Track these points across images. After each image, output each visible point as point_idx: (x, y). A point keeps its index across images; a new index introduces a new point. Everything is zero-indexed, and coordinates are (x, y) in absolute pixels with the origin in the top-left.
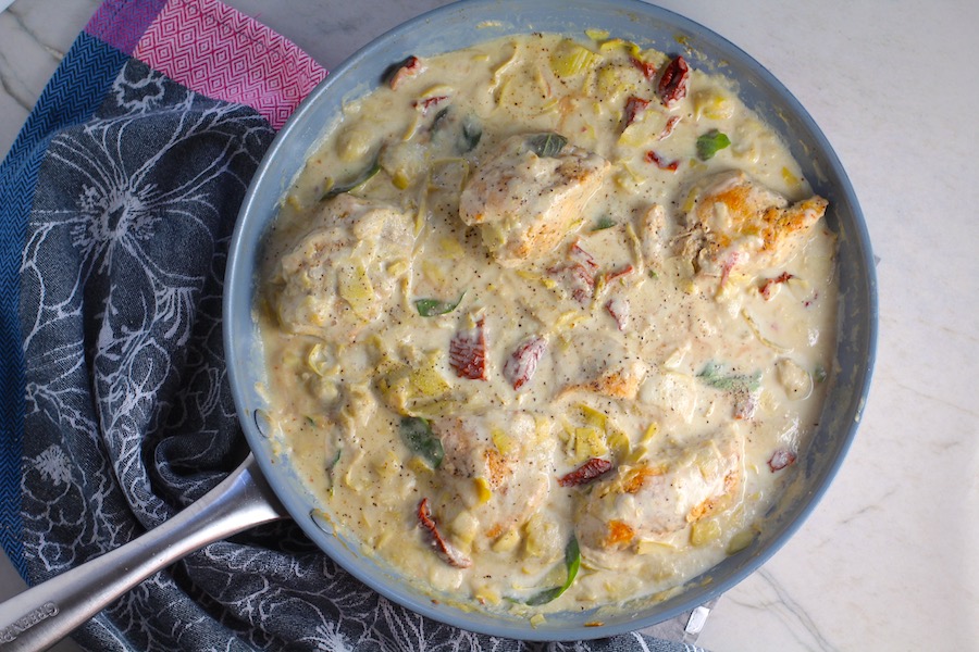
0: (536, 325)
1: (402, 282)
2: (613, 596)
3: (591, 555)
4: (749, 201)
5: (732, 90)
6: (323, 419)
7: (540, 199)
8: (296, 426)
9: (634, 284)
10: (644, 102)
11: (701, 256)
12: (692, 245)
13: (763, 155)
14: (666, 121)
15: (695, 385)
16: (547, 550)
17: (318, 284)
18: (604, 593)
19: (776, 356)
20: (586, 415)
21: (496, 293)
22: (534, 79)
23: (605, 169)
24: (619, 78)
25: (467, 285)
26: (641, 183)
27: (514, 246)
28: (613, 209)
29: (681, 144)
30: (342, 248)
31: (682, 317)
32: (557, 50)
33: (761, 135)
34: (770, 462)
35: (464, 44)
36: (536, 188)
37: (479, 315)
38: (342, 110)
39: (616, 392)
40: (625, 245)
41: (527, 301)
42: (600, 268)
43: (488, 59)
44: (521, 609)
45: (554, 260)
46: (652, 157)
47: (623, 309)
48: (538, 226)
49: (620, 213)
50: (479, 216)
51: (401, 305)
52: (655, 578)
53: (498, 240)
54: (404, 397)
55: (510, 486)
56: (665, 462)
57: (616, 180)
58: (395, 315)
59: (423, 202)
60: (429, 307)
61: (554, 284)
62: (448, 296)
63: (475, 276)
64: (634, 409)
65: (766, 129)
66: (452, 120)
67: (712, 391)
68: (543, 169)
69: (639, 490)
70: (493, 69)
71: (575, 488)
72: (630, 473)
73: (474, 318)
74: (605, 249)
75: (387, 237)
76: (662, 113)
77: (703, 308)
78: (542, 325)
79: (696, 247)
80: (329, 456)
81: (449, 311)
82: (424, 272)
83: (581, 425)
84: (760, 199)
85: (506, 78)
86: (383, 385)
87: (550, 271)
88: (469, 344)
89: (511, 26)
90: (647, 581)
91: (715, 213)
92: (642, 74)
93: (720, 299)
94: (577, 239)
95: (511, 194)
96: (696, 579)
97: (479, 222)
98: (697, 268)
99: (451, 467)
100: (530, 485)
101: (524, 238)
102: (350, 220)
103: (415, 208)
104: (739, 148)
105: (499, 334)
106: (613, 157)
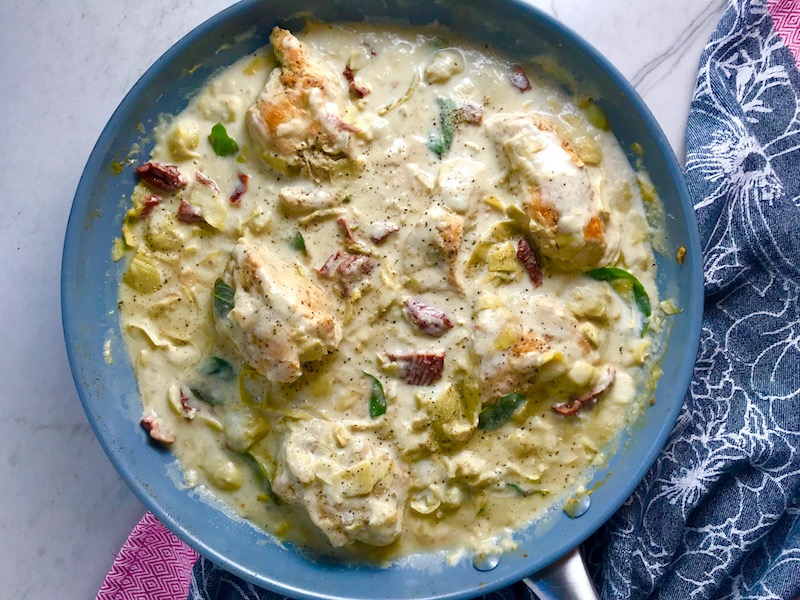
0: (394, 308)
1: (355, 430)
2: (644, 237)
3: (608, 257)
4: (275, 102)
5: (169, 121)
6: (480, 500)
7: (275, 307)
8: (485, 524)
9: (356, 217)
10: (183, 206)
11: (330, 150)
12: (319, 160)
13: (232, 93)
14: (201, 186)
15: (450, 160)
16: (600, 297)
17: (359, 515)
18: (641, 245)
19: (423, 84)
20: (478, 261)
21: (365, 344)
22: (162, 309)
23: (247, 243)
24: (160, 229)
25: (357, 370)
26: (260, 209)
27: (322, 332)
28: (285, 236)
29: (221, 170)
30: (324, 493)
31: (386, 172)
32: (134, 288)
33: (213, 93)
34: (522, 90)
35: (129, 374)
36: (265, 312)
37: (384, 359)
38: (193, 488)
39: (458, 234)
40: (320, 226)
41: (372, 316)
42: (340, 249)
43: (144, 352)
44: (655, 321)
45: (334, 291)
46: (235, 198)
47: (380, 227)
48: (302, 309)
49: (289, 230)
50: (292, 366)
51: (375, 430)
52: (628, 198)
53: (317, 347)
54: (460, 428)
55: (544, 332)
56: (525, 187)
57: (258, 232)
58: (384, 435)
59: (280, 412)
60: (378, 405)
61: (356, 292)
62: (366, 387)
63: (349, 363)
64: (472, 218)
65: (206, 90)
66: (203, 384)
67: (455, 145)
68: (245, 305)
69: (555, 211)
70: (153, 347)
71: (543, 271)
72: (538, 220)
73: (388, 364)
74: (322, 243)
75: (313, 448)
76: (193, 188)
77: (378, 153)
78: (394, 303)
79: (320, 156)
80: (512, 494)
81: (381, 386)
82: (344, 409)
83: (486, 266)
84: (274, 92)
85: (162, 335)
86: (447, 445)
87: (344, 295)
88: (411, 368)
89: (111, 331)
90: (630, 206)
91: (288, 136)
92: (155, 207)
93: (370, 136)
94: (314, 270)
95: (270, 336)
96: (631, 161)
97: (298, 366)
98: (341, 155)
99: (526, 386)
100: (543, 314)
101: (314, 322)
102: (297, 485)
103: (286, 419)
104: (225, 115)
105: (402, 341)
106: (236, 235)
